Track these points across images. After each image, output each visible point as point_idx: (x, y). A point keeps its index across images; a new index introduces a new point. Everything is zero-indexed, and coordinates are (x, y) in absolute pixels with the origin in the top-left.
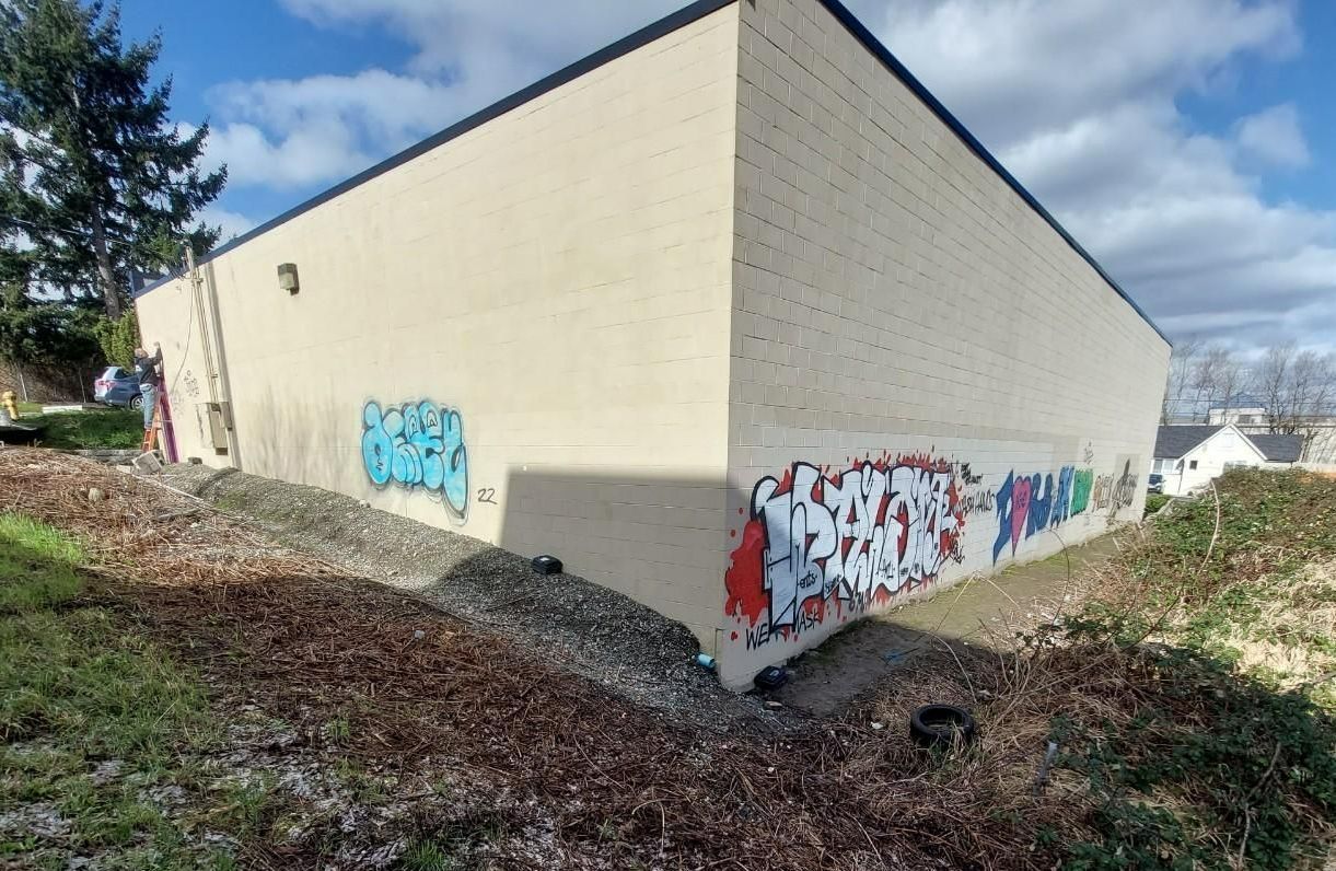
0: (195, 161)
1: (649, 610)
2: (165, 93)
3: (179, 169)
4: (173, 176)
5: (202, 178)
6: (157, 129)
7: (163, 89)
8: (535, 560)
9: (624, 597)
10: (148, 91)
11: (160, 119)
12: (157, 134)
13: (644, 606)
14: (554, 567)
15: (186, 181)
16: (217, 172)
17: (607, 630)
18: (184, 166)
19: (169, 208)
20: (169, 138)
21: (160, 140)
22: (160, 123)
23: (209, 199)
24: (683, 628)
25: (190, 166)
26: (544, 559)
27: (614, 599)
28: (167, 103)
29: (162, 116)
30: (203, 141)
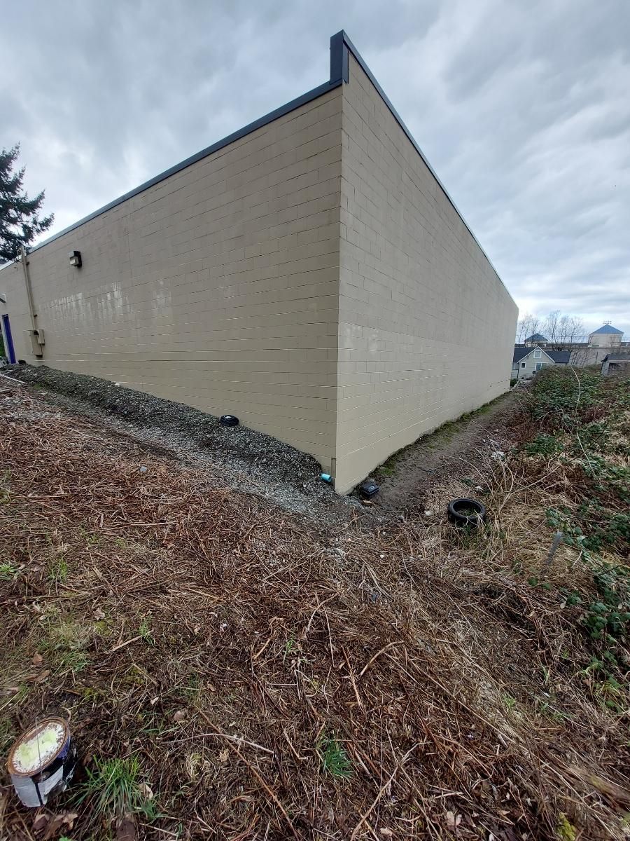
0: (37, 211)
1: (289, 447)
2: (21, 176)
3: (28, 214)
4: (25, 217)
5: (41, 219)
6: (15, 194)
7: (20, 174)
8: (222, 418)
9: (273, 439)
10: (11, 176)
11: (18, 189)
12: (16, 197)
13: (287, 445)
14: (234, 422)
15: (32, 220)
16: (48, 217)
17: (265, 460)
18: (31, 213)
19: (22, 234)
20: (22, 199)
21: (17, 200)
22: (18, 191)
23: (43, 230)
24: (311, 458)
25: (34, 213)
26: (228, 417)
27: (268, 440)
28: (22, 181)
29: (19, 187)
30: (41, 201)
